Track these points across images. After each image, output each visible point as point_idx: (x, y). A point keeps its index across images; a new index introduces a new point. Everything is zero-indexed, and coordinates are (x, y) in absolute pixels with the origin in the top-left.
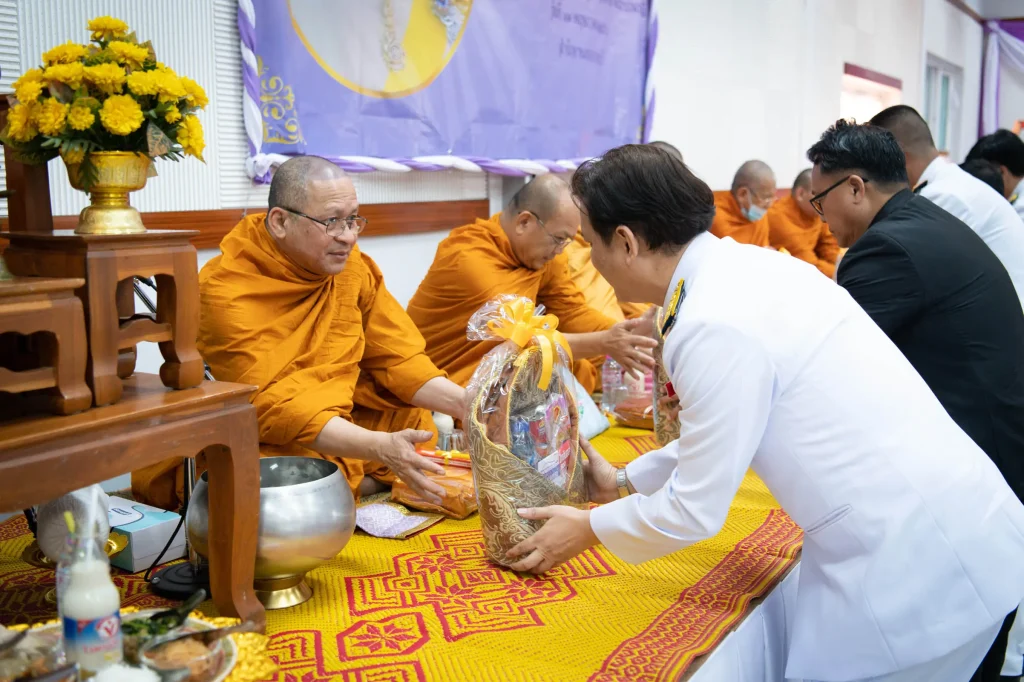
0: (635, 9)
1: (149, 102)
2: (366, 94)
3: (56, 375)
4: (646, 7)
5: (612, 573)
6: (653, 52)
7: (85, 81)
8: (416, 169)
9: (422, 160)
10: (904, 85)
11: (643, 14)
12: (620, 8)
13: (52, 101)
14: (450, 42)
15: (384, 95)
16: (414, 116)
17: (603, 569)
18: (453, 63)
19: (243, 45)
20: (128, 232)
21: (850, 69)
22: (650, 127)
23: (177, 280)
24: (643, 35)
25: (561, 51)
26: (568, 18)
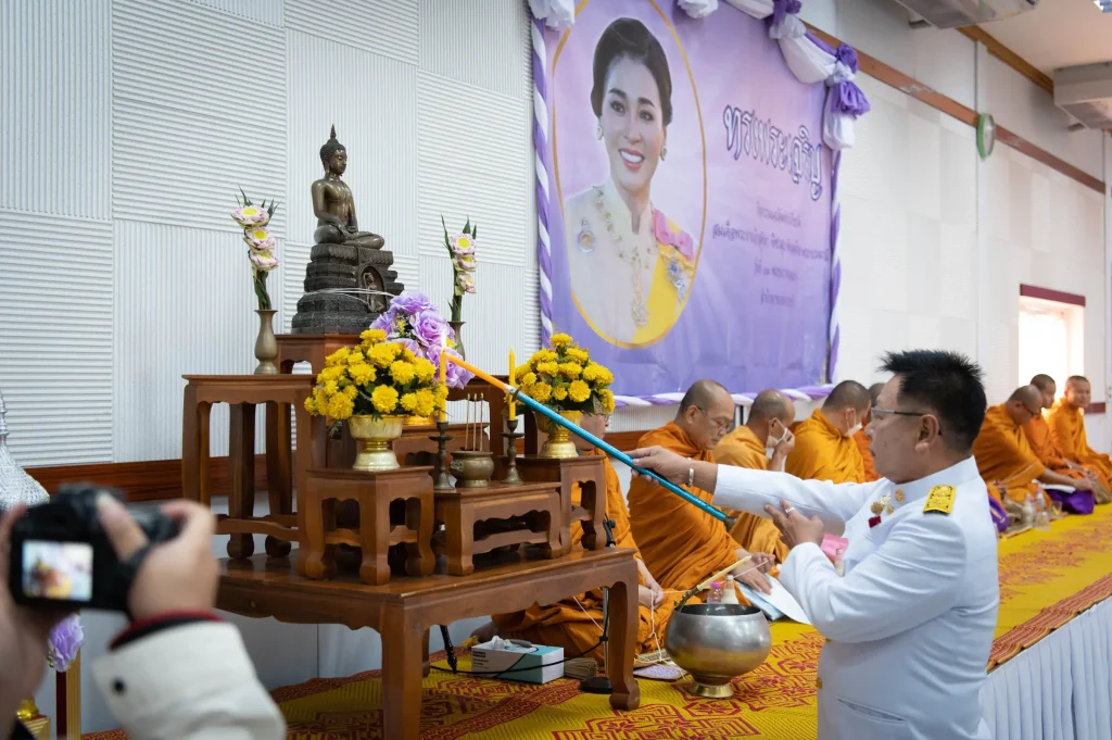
0: (820, 257)
1: (592, 384)
2: (619, 345)
3: (548, 536)
4: (829, 252)
5: (757, 733)
6: (837, 293)
7: (560, 373)
8: (655, 403)
9: (660, 397)
10: (1087, 301)
11: (827, 259)
12: (807, 257)
13: (542, 383)
14: (680, 301)
15: (634, 345)
16: (655, 362)
17: (749, 730)
18: (683, 317)
19: (542, 314)
20: (570, 456)
21: (1026, 290)
22: (835, 360)
23: (597, 484)
24: (828, 279)
25: (762, 300)
26: (767, 272)
